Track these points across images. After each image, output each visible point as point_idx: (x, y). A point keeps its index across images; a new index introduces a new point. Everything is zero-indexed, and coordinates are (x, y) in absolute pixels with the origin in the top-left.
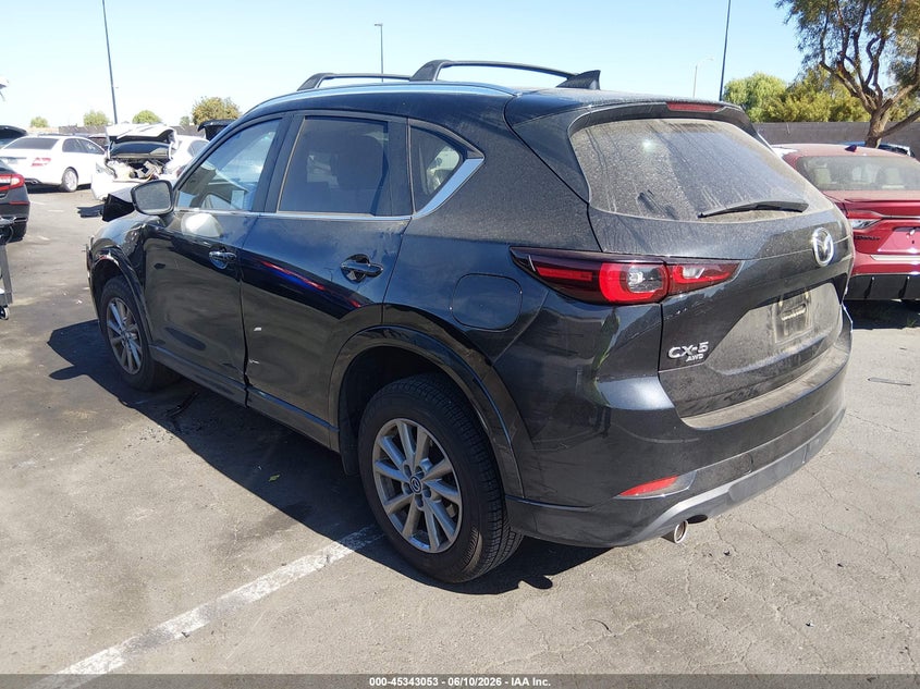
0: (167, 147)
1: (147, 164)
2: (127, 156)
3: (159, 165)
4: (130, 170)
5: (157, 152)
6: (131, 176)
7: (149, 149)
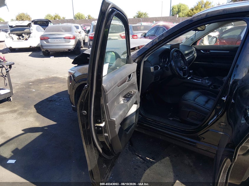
0: (30, 29)
1: (23, 35)
2: (16, 32)
3: (27, 35)
4: (17, 37)
5: (26, 30)
6: (18, 39)
7: (23, 30)
